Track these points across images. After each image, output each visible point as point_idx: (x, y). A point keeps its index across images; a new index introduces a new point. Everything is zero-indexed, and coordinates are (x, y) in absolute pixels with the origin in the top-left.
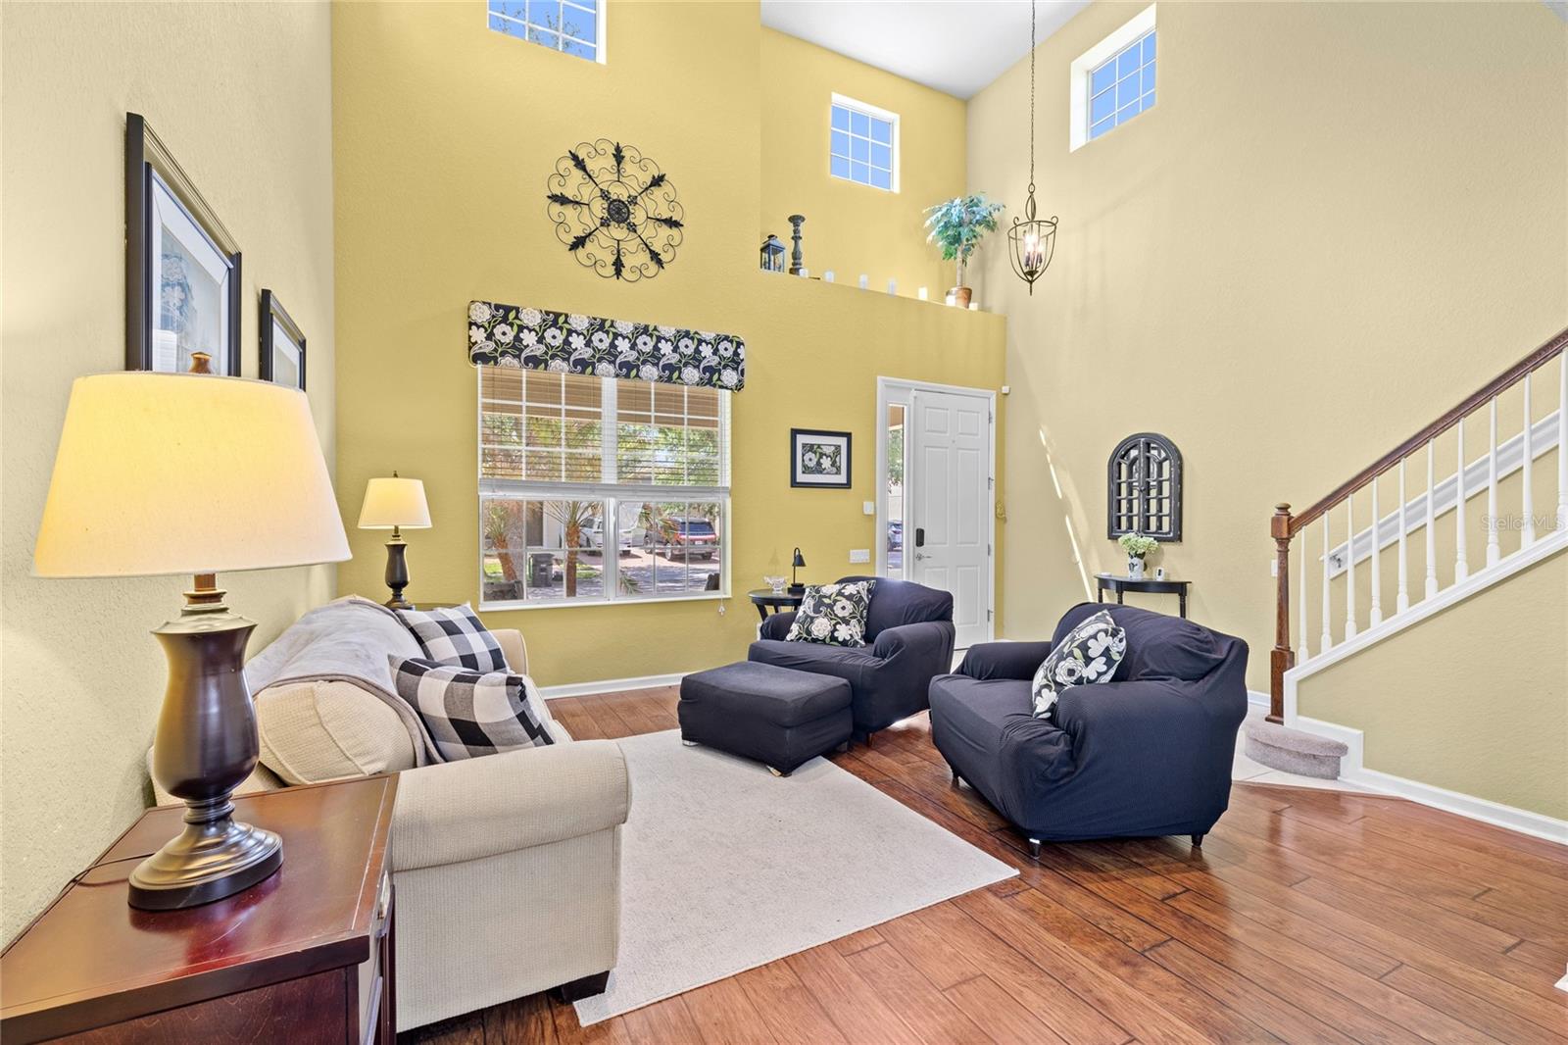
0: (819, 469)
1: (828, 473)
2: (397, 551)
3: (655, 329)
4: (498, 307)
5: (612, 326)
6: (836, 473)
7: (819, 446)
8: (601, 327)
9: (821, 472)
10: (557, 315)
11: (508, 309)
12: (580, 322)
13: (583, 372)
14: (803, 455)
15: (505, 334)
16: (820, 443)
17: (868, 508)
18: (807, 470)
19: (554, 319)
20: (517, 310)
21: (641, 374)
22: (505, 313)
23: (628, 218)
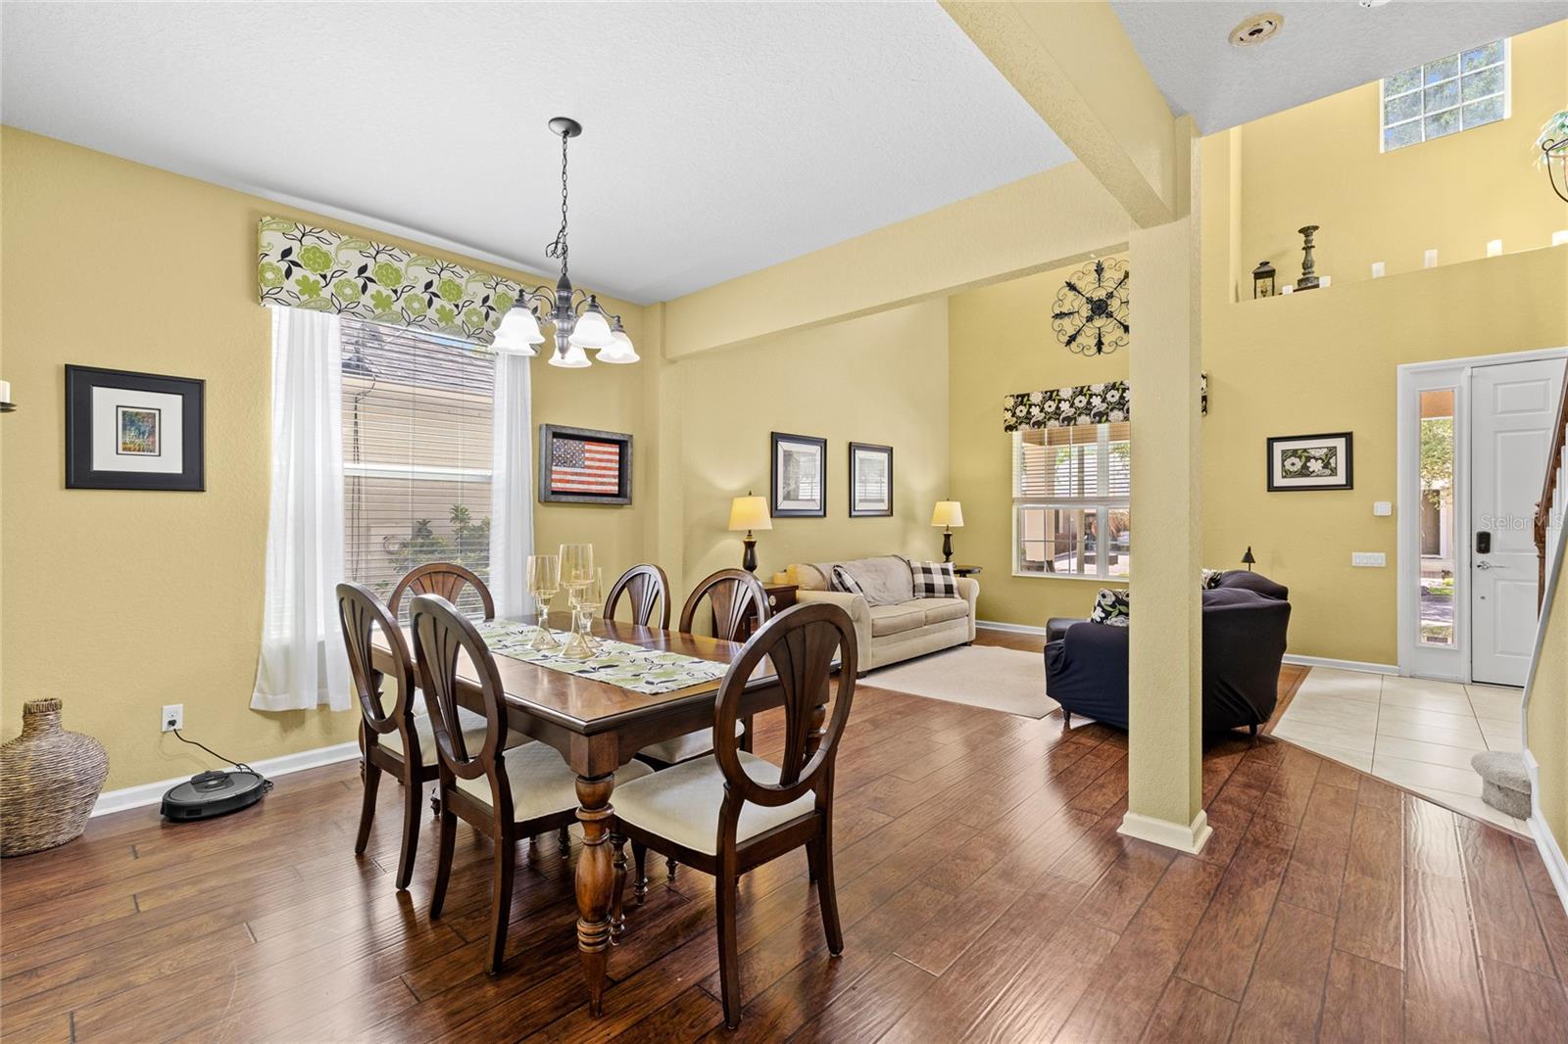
0: (1305, 472)
1: (1318, 476)
2: (947, 537)
3: (1122, 384)
4: (1018, 397)
5: (1089, 390)
6: (1331, 475)
7: (1305, 450)
8: (1081, 393)
9: (1308, 476)
10: (1052, 392)
11: (1023, 396)
12: (1066, 393)
13: (1068, 425)
14: (1283, 461)
15: (1022, 411)
16: (1306, 447)
17: (1382, 508)
18: (1287, 474)
19: (1051, 395)
20: (1028, 395)
21: (1110, 419)
22: (1022, 399)
23: (1107, 309)
